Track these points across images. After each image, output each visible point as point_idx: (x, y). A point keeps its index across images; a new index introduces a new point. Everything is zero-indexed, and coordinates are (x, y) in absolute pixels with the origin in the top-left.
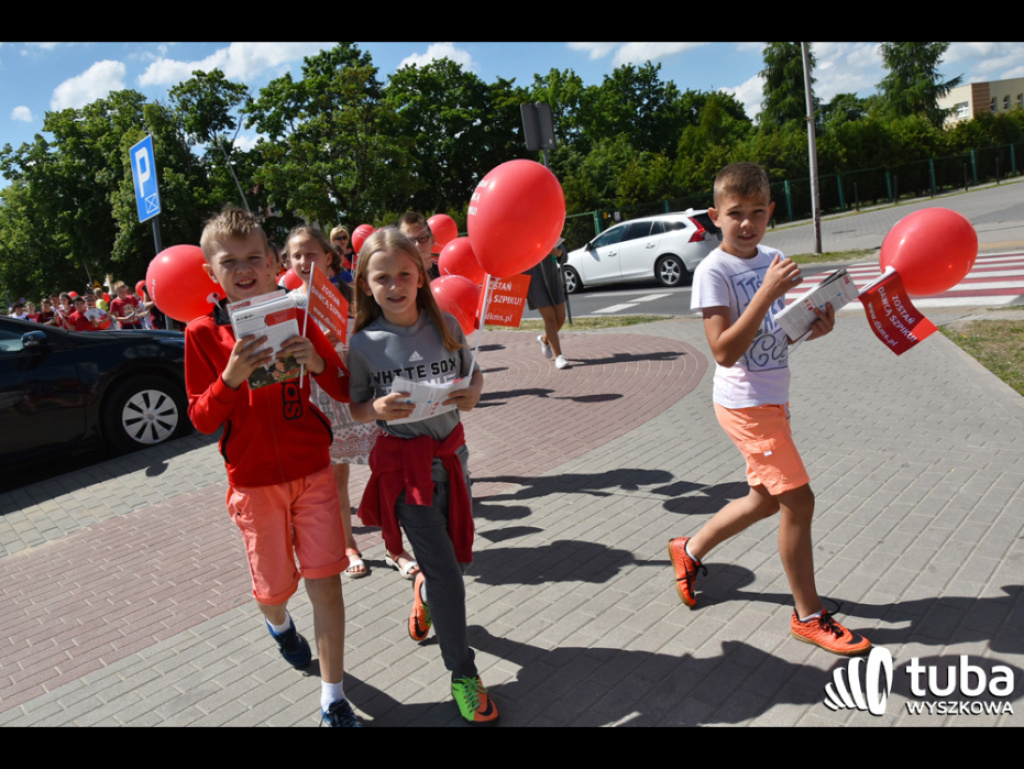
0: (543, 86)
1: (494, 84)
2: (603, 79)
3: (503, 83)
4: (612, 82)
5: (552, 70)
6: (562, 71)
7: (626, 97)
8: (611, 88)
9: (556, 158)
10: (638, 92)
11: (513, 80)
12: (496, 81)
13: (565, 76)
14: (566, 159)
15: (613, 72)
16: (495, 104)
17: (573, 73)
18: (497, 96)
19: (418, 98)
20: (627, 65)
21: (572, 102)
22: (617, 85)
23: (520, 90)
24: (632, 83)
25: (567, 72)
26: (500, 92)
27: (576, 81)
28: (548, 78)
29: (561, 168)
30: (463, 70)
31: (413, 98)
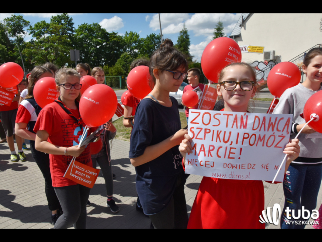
0: (128, 35)
1: (111, 33)
2: (147, 36)
3: (114, 33)
4: (149, 38)
5: (131, 32)
6: (134, 32)
7: (152, 43)
8: (148, 39)
9: (125, 58)
10: (156, 42)
11: (117, 33)
12: (112, 32)
13: (134, 34)
14: (129, 59)
15: (149, 35)
16: (110, 39)
17: (137, 34)
18: (111, 37)
19: (86, 34)
20: (153, 34)
21: (135, 42)
22: (150, 39)
23: (119, 36)
24: (155, 39)
25: (135, 33)
26: (113, 36)
27: (137, 36)
28: (129, 33)
29: (126, 61)
30: (102, 28)
31: (84, 34)
